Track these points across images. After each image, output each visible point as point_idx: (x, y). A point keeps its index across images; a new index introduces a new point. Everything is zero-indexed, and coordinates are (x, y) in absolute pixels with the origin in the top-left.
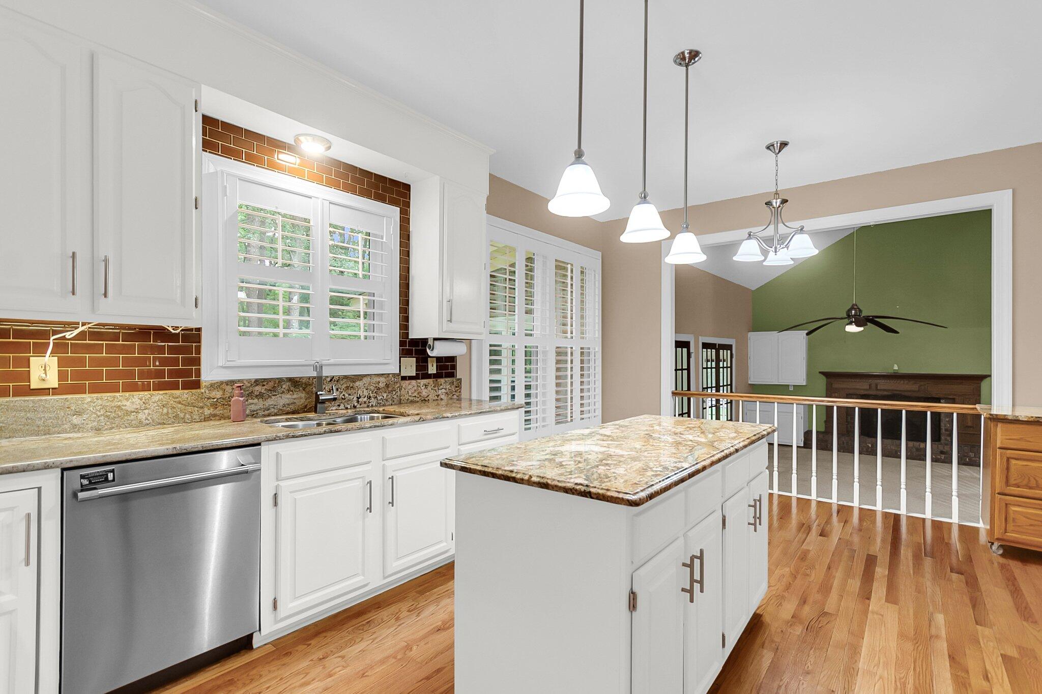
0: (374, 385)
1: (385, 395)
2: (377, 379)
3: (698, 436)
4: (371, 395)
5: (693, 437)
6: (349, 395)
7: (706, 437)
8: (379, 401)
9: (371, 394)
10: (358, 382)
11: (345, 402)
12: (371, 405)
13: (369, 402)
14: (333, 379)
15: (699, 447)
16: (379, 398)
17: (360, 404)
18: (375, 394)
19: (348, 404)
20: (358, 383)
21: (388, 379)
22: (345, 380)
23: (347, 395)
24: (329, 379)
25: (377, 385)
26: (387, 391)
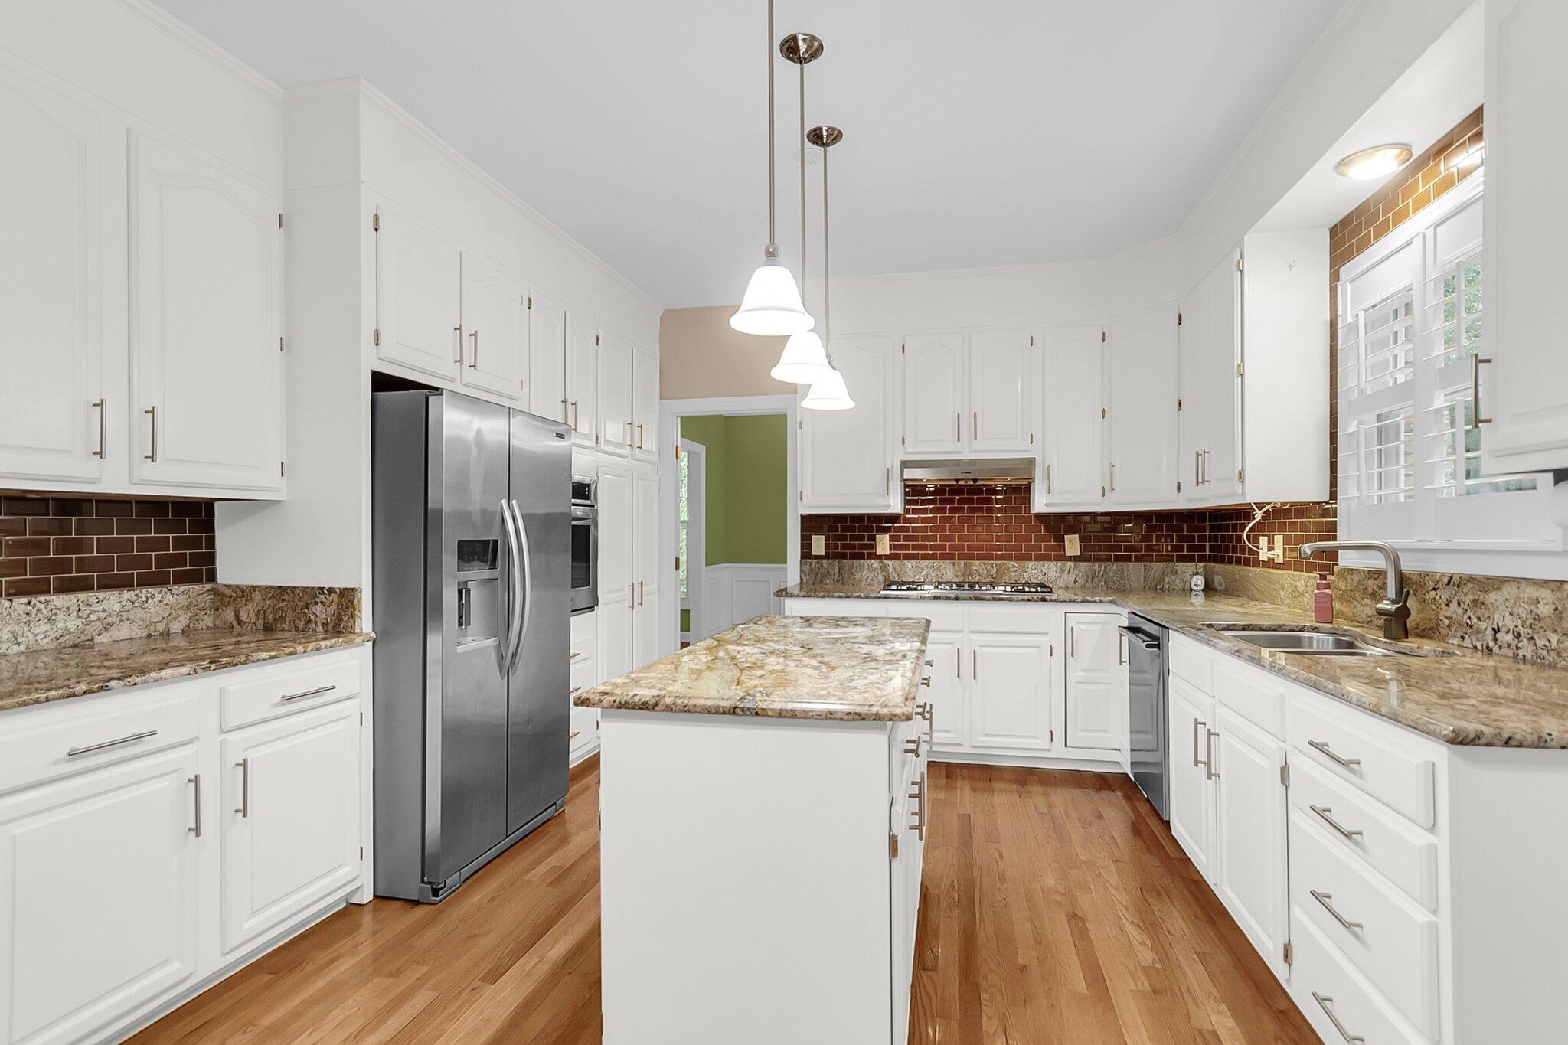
0: (1526, 607)
1: (1554, 639)
2: (1530, 592)
3: (739, 653)
4: (1522, 631)
5: (744, 651)
6: (1479, 619)
7: (727, 652)
8: (1540, 651)
9: (1520, 627)
10: (1494, 592)
11: (1472, 633)
12: (1521, 656)
13: (1518, 648)
14: (1452, 581)
15: (734, 639)
16: (1541, 643)
17: (1500, 648)
18: (1530, 631)
19: (1478, 640)
20: (1493, 596)
21: (1558, 595)
22: (1470, 585)
23: (1475, 620)
24: (1446, 580)
25: (1533, 607)
26: (1559, 630)
